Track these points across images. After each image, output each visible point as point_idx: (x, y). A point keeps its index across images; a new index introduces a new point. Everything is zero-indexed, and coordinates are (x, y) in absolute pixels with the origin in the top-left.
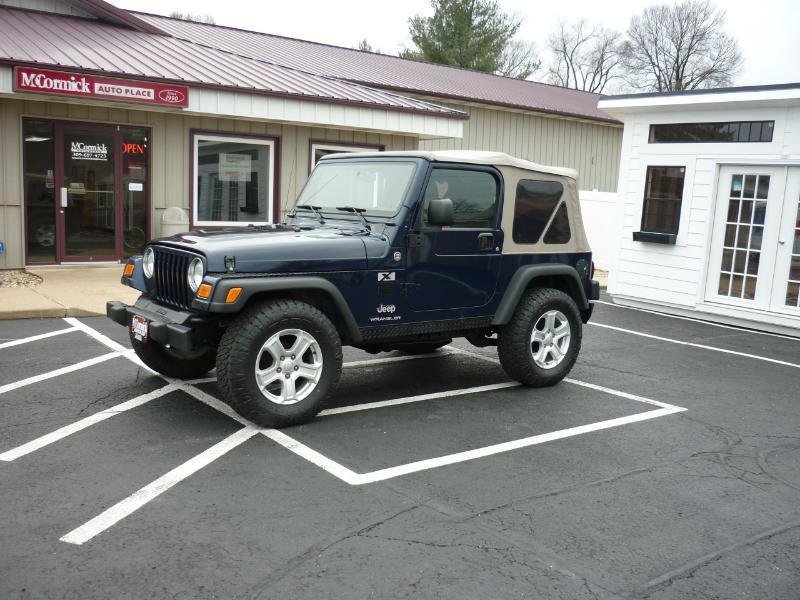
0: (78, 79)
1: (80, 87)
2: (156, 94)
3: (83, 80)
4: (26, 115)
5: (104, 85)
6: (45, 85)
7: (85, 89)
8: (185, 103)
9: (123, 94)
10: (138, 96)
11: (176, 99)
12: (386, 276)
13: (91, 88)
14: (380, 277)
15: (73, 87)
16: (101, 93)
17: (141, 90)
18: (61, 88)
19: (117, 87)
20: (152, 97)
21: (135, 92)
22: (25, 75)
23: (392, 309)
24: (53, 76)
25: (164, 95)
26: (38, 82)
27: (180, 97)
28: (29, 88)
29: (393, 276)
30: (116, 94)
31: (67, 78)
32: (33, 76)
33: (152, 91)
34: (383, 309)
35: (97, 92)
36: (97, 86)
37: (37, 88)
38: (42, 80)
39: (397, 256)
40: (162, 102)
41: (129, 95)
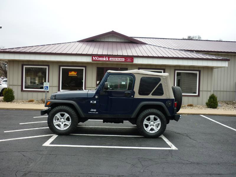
0: (106, 57)
1: (106, 59)
2: (125, 60)
3: (107, 57)
4: (98, 66)
5: (112, 58)
6: (98, 59)
7: (107, 59)
8: (133, 61)
9: (116, 60)
10: (120, 60)
11: (130, 60)
12: (93, 102)
13: (109, 59)
14: (91, 102)
15: (104, 59)
16: (111, 60)
17: (121, 59)
18: (101, 60)
19: (115, 58)
20: (124, 60)
21: (119, 59)
22: (94, 57)
23: (95, 110)
24: (100, 57)
25: (127, 60)
26: (96, 59)
27: (131, 60)
28: (94, 60)
29: (95, 102)
30: (115, 60)
31: (103, 57)
32: (95, 57)
33: (124, 59)
34: (92, 110)
35: (110, 60)
36: (110, 58)
37: (96, 60)
38: (97, 58)
39: (96, 97)
40: (127, 61)
41: (118, 60)
